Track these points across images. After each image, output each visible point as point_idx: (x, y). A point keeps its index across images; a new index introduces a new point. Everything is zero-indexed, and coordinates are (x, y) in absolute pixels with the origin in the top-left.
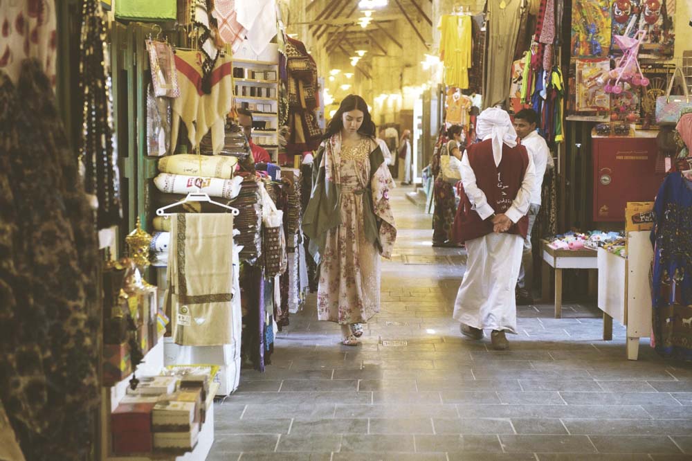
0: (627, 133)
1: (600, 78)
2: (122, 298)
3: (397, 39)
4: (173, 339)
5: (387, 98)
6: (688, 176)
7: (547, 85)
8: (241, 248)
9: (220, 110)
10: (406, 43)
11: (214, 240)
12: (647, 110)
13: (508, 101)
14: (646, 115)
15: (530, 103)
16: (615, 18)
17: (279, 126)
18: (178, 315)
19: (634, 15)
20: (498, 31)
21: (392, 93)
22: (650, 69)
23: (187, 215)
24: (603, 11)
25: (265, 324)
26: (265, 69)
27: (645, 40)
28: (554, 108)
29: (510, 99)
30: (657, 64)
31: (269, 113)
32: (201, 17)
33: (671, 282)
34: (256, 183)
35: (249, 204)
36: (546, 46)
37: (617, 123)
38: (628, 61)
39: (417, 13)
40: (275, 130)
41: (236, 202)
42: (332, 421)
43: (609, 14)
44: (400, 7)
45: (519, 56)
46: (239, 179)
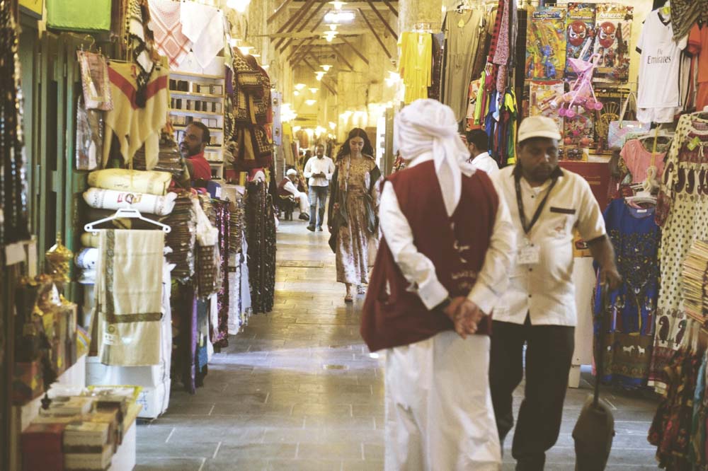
0: (580, 158)
1: (554, 101)
2: (35, 315)
3: (364, 55)
4: (99, 359)
5: (353, 115)
6: (632, 202)
7: (500, 107)
8: (173, 266)
9: (154, 124)
10: (372, 59)
11: (144, 258)
12: (601, 135)
13: (465, 121)
14: (599, 139)
15: (484, 125)
16: (570, 41)
17: (225, 142)
18: (105, 334)
19: (589, 38)
20: (456, 50)
21: (358, 109)
22: (604, 93)
23: (117, 232)
24: (558, 33)
25: (198, 345)
26: (212, 83)
27: (599, 63)
28: (507, 130)
29: (467, 119)
30: (612, 88)
31: (214, 128)
32: (136, 29)
33: (612, 310)
34: (189, 200)
35: (182, 221)
36: (500, 67)
37: (571, 147)
38: (582, 84)
39: (384, 28)
40: (220, 146)
41: (168, 220)
42: (260, 445)
43: (564, 36)
44: (367, 21)
45: (476, 76)
46: (173, 196)
